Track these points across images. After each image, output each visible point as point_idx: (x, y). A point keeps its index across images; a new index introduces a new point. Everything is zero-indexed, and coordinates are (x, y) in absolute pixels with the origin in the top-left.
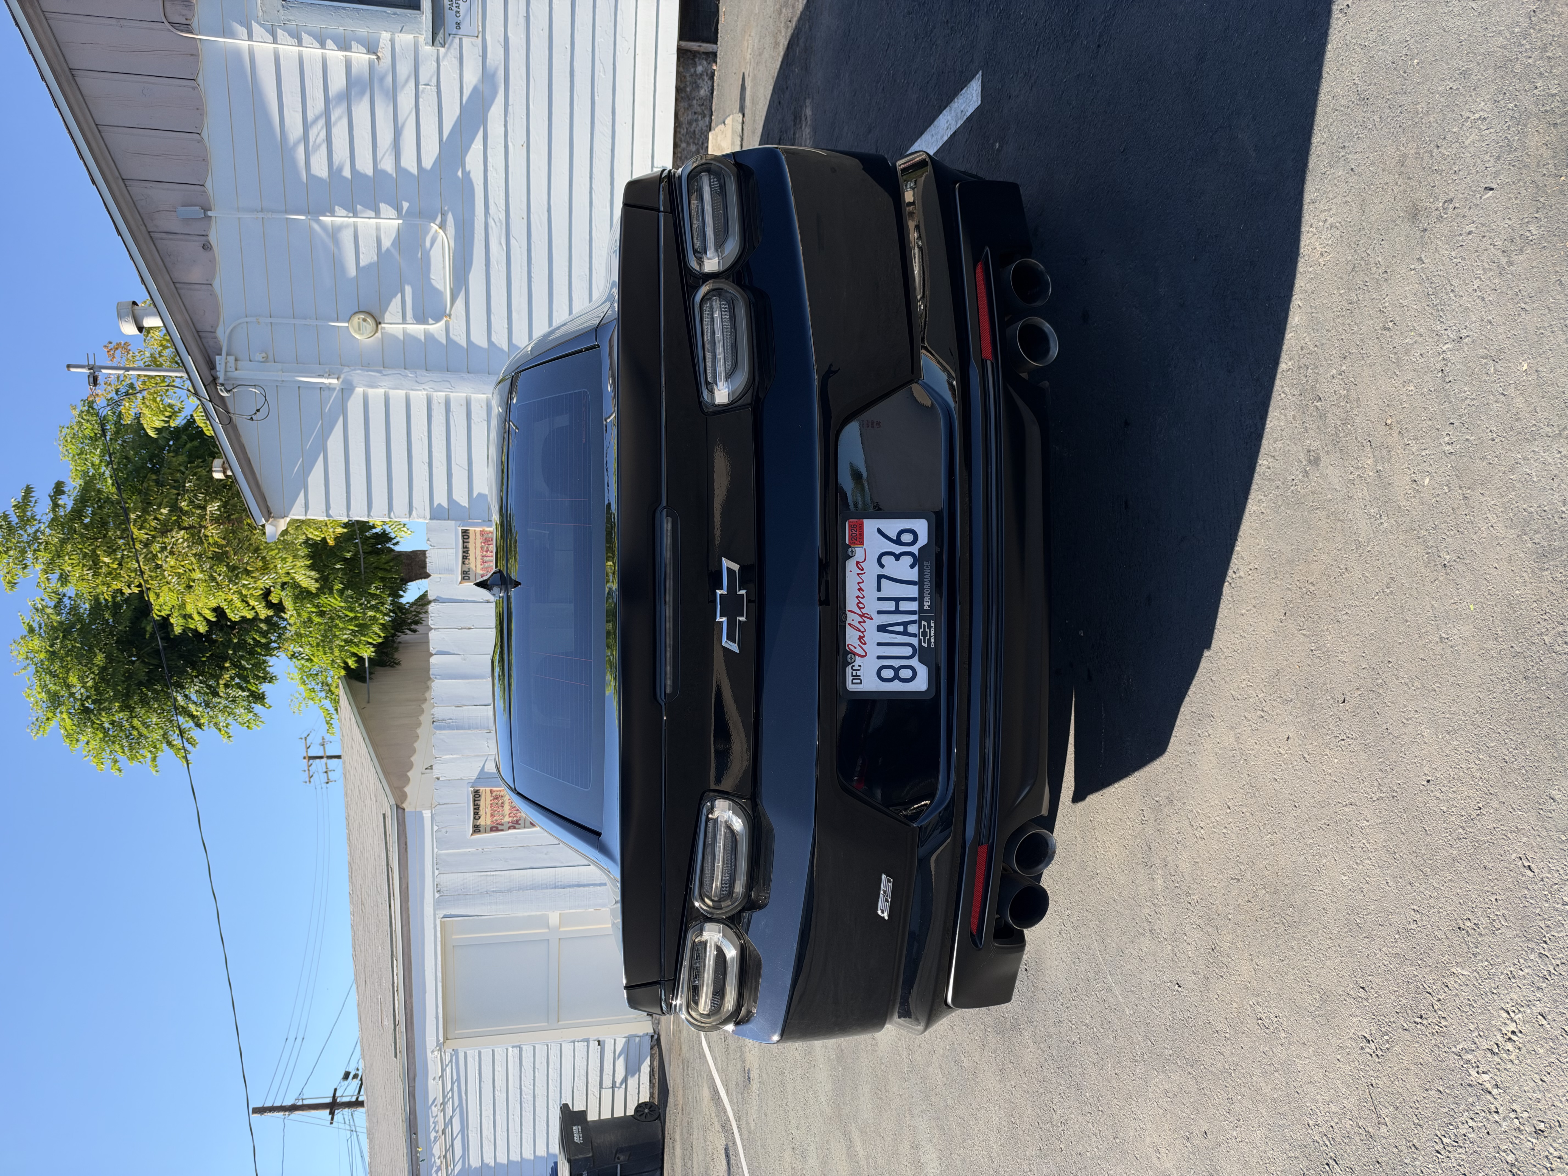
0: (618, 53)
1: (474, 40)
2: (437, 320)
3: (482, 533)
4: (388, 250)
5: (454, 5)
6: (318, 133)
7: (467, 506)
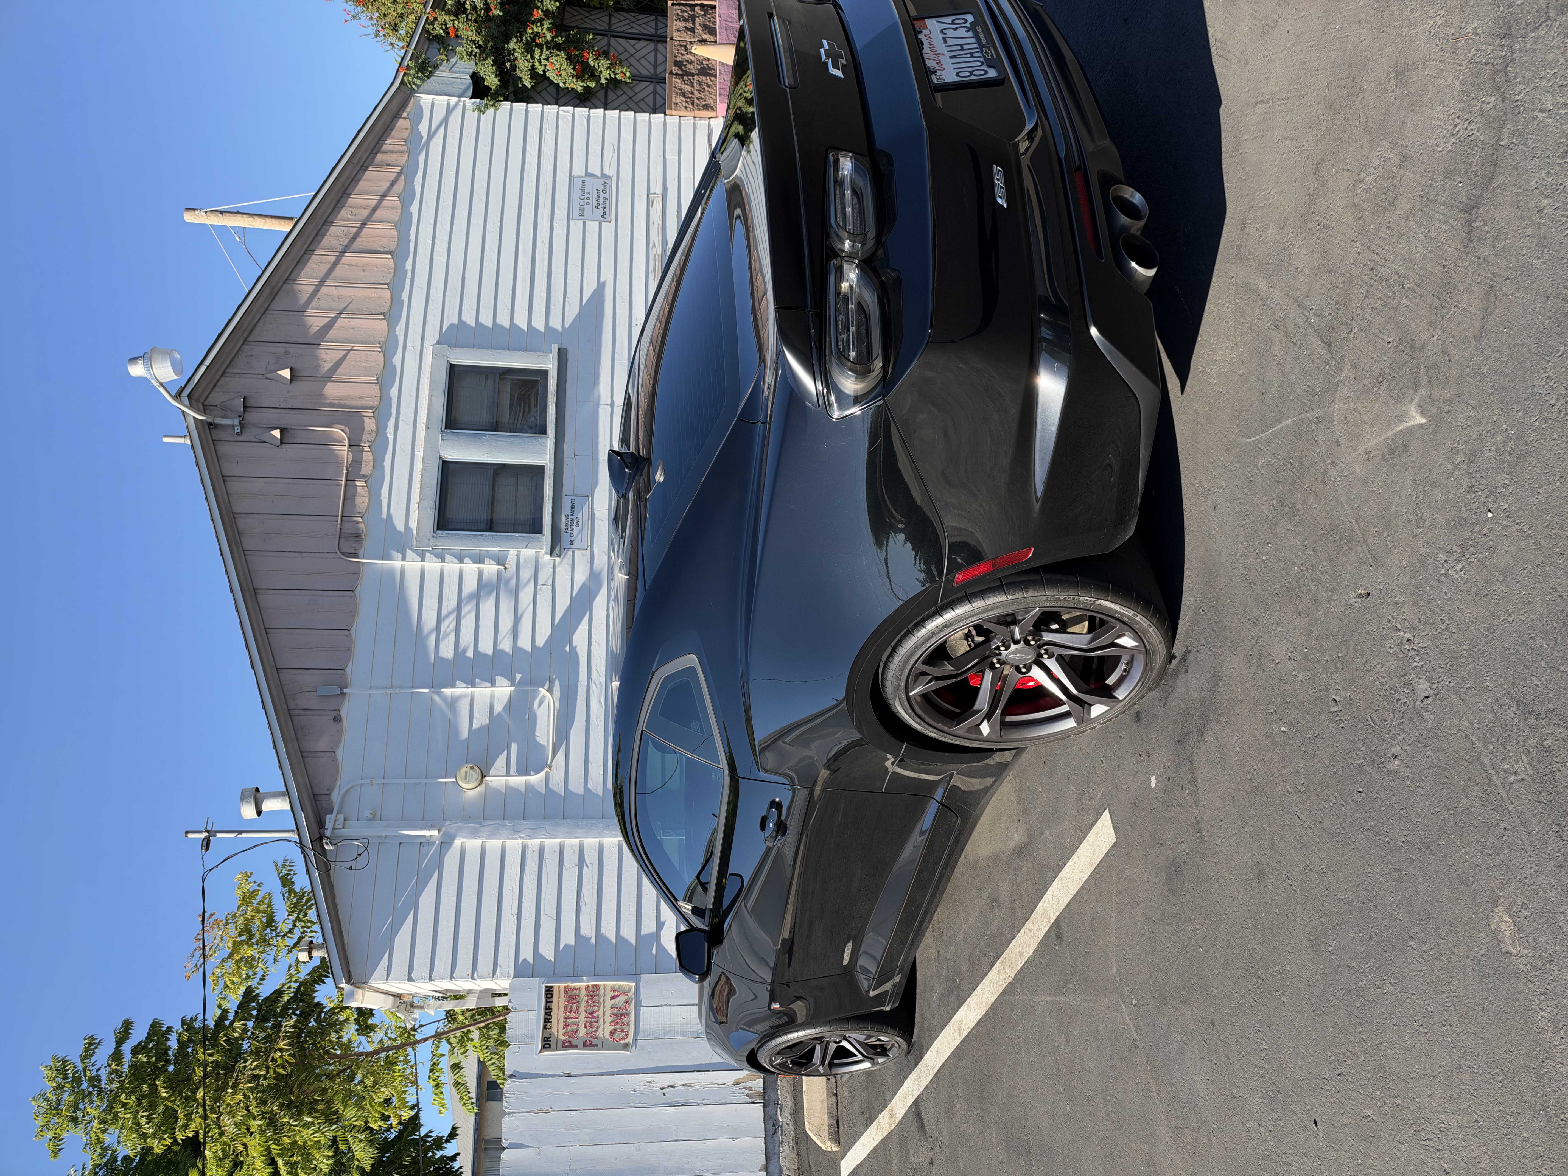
1: (584, 552)
2: (537, 772)
3: (567, 990)
4: (499, 713)
5: (569, 529)
6: (448, 624)
7: (553, 960)
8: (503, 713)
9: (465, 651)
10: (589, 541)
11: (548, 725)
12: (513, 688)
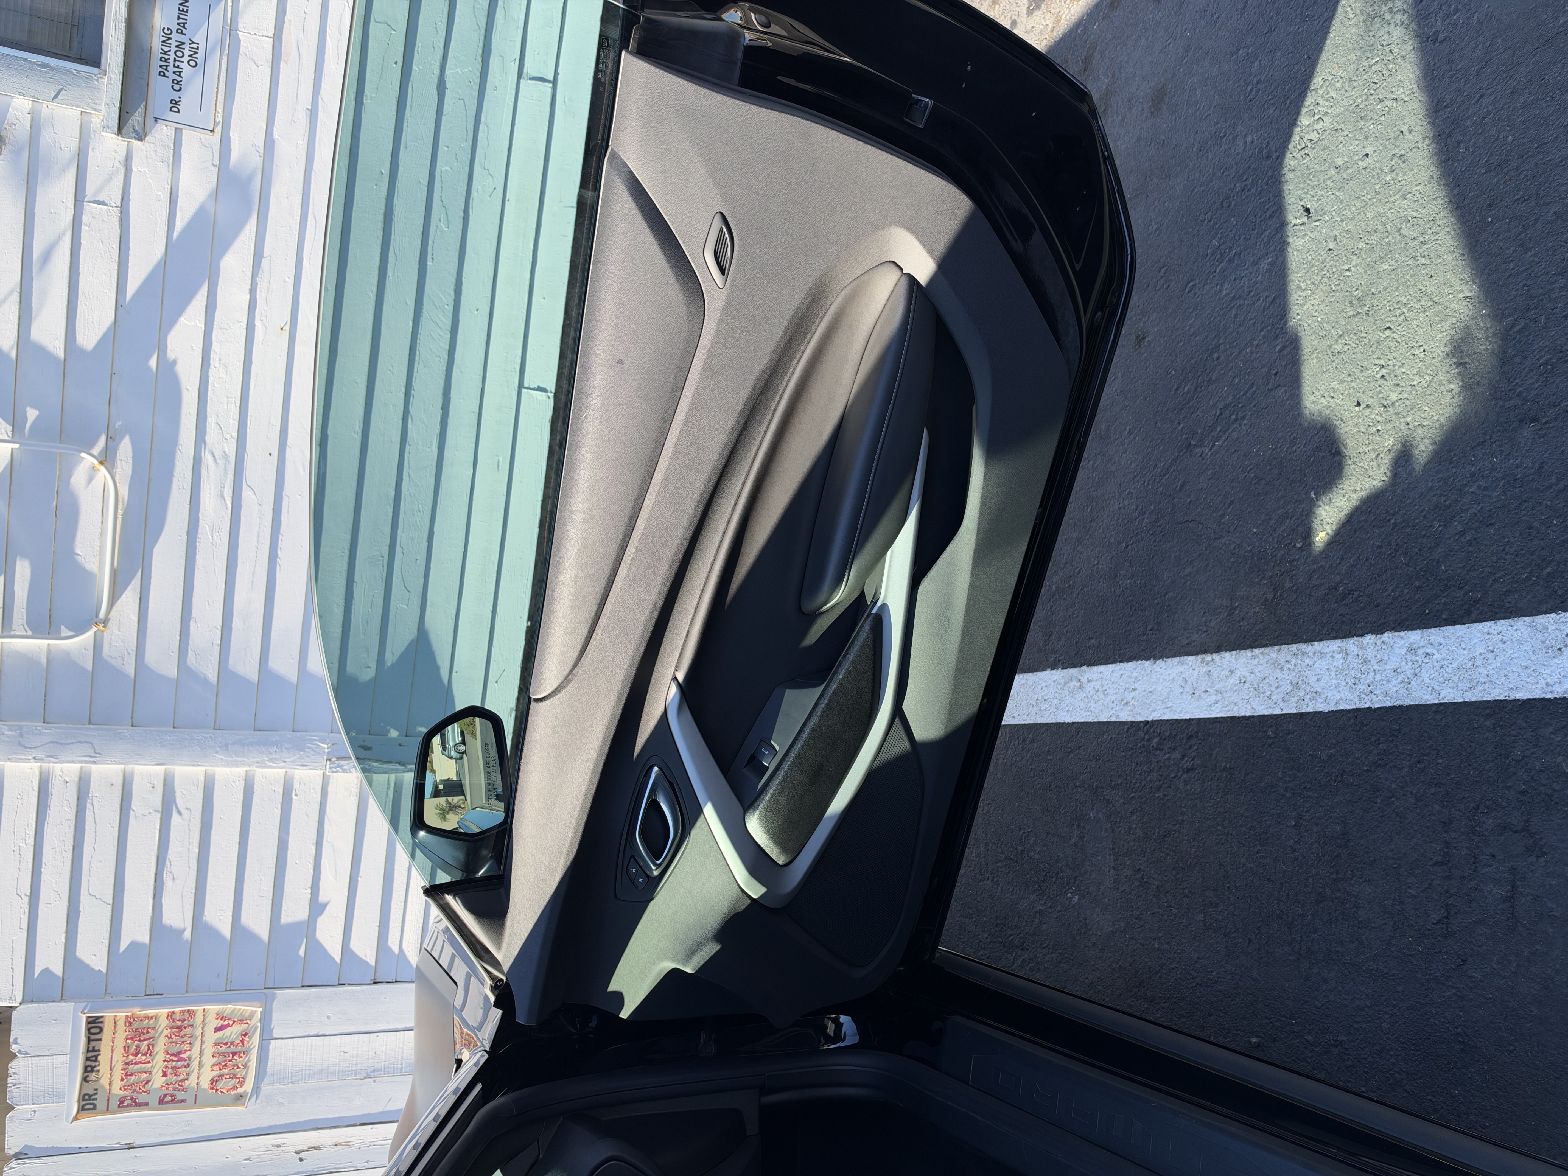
0: (474, 194)
1: (206, 136)
5: (171, 68)
7: (104, 971)
10: (220, 108)
11: (103, 534)
12: (17, 446)
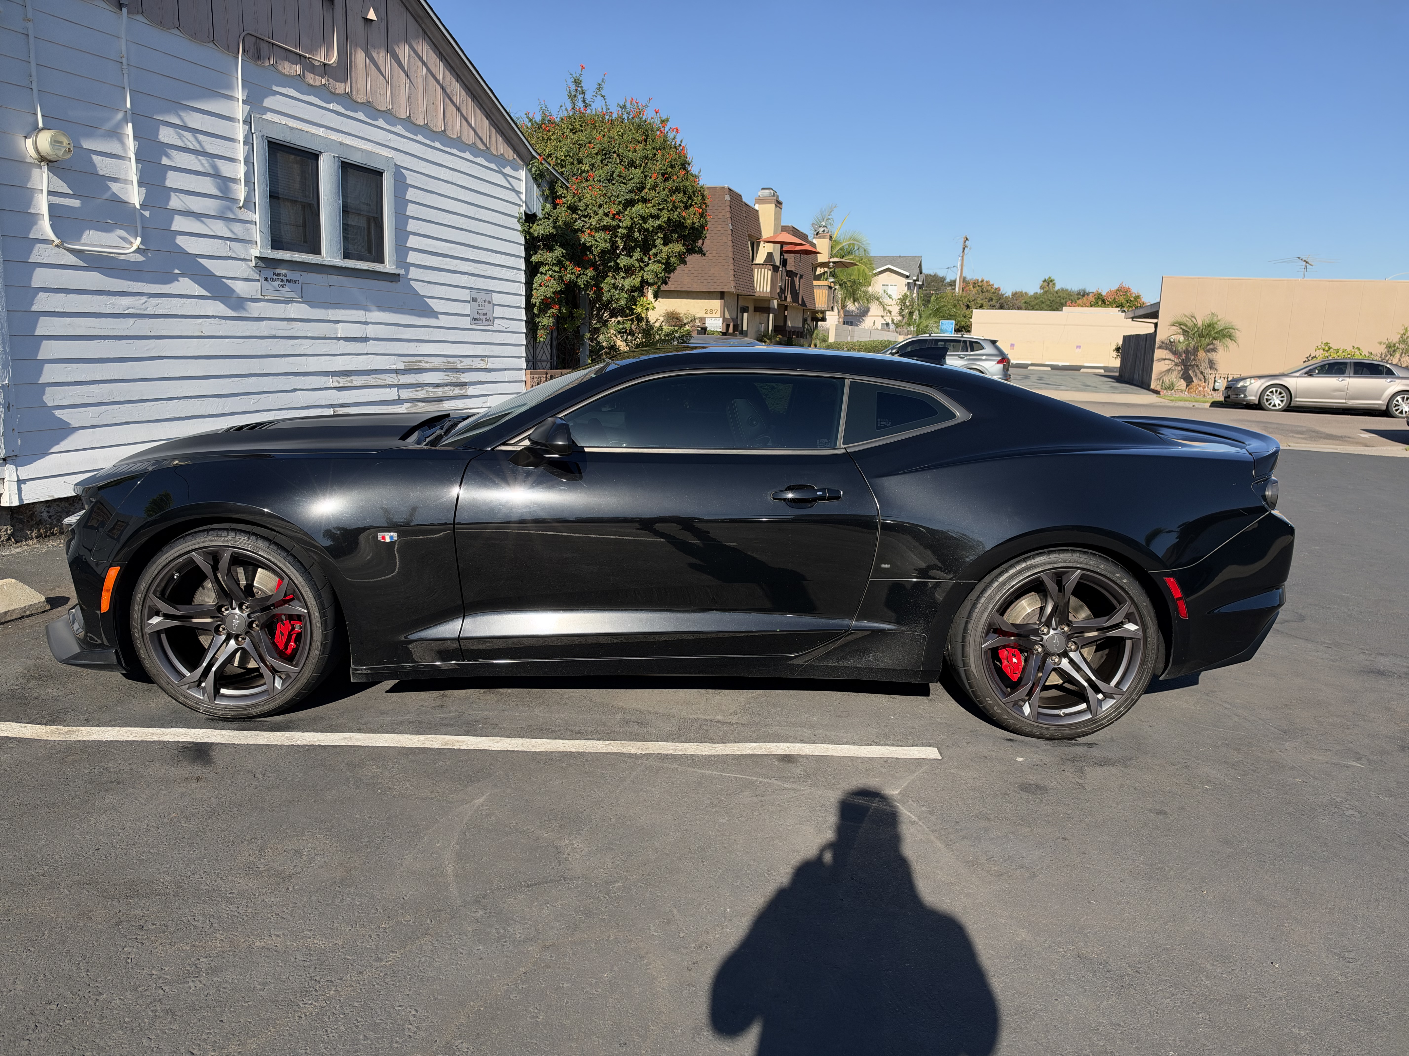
1: (260, 292)
2: (54, 230)
5: (276, 277)
6: (190, 141)
8: (109, 193)
9: (168, 156)
10: (268, 298)
11: (101, 246)
12: (137, 207)
